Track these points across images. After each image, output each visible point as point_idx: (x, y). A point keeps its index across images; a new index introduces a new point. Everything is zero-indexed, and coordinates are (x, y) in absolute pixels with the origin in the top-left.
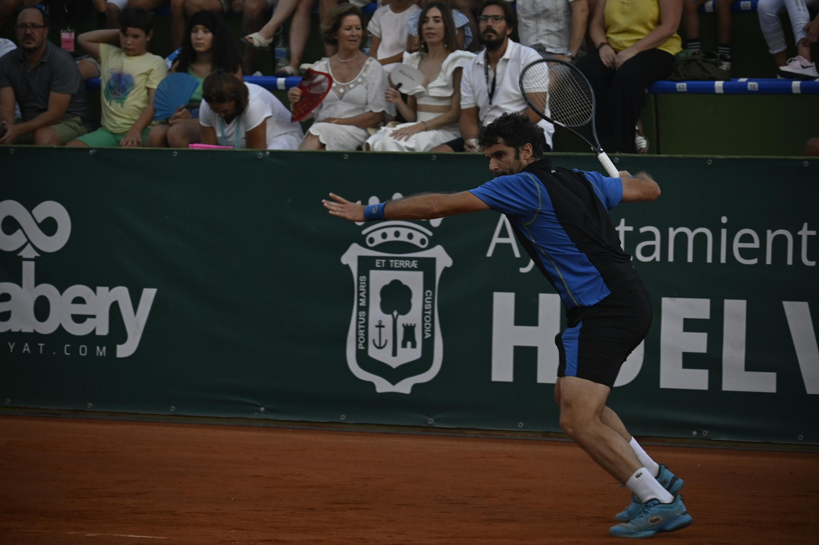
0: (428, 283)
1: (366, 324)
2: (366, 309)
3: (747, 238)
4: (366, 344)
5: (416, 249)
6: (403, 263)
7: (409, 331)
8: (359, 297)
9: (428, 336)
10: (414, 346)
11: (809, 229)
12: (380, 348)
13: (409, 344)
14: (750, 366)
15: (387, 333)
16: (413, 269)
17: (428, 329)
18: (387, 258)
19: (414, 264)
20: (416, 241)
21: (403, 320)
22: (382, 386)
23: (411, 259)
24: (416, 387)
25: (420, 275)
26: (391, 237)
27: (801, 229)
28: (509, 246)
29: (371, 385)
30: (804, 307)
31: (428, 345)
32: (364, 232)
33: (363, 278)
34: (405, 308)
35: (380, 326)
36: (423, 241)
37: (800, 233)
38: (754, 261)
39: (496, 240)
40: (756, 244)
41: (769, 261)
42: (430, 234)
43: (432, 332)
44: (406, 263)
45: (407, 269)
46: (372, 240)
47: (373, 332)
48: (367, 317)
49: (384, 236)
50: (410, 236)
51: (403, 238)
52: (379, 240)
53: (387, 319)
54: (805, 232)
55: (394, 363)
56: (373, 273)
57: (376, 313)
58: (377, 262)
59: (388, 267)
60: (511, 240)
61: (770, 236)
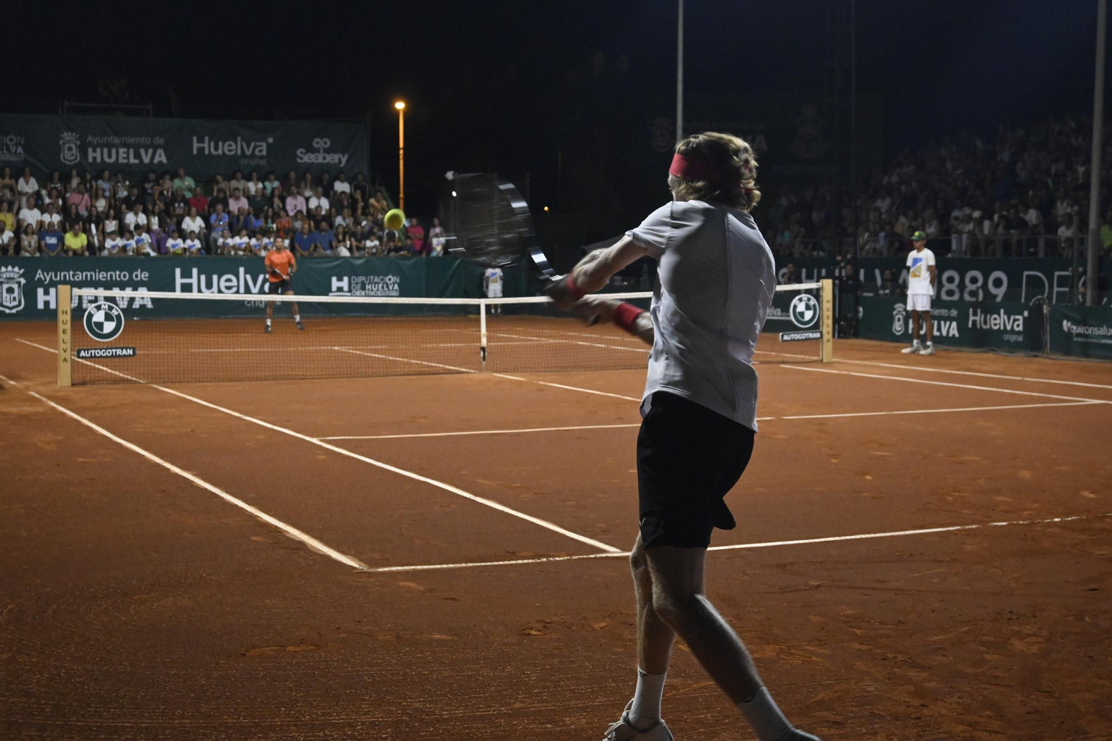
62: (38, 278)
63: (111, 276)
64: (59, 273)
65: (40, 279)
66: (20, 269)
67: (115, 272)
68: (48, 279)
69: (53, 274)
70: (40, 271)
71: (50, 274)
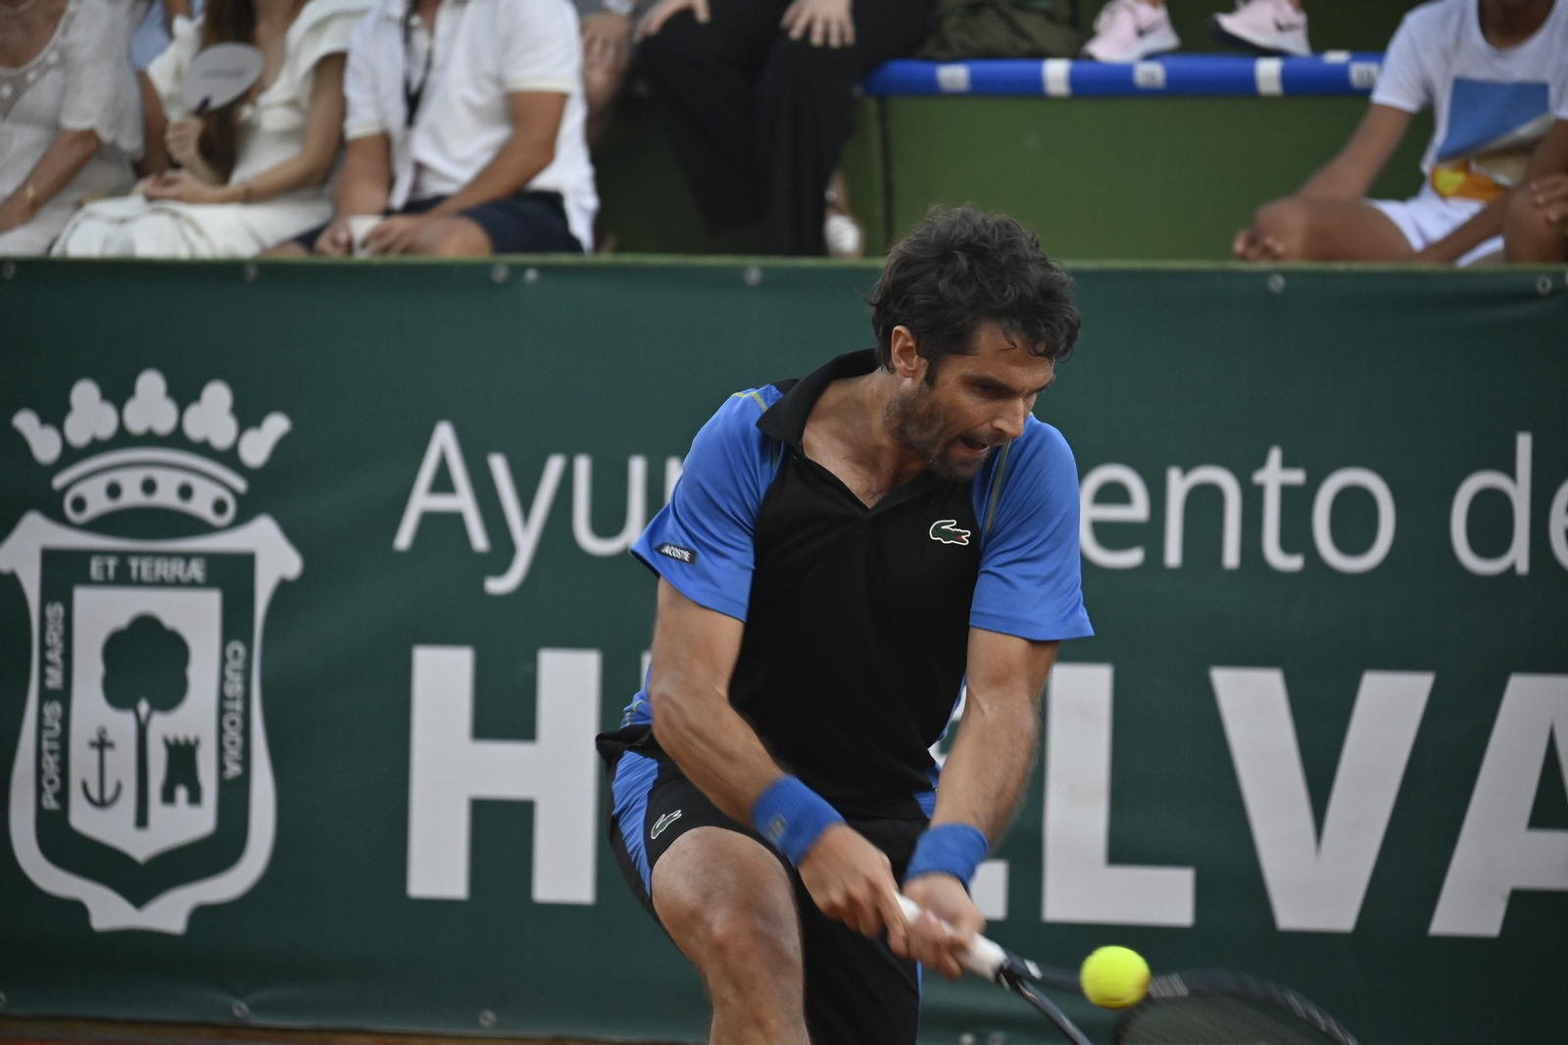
0: (235, 623)
1: (64, 739)
2: (64, 696)
3: (1111, 493)
4: (63, 796)
5: (199, 527)
6: (163, 568)
7: (182, 757)
8: (44, 663)
9: (234, 770)
10: (195, 798)
11: (1287, 463)
12: (102, 804)
13: (182, 793)
14: (1123, 850)
15: (122, 764)
16: (193, 584)
17: (233, 753)
18: (123, 556)
19: (196, 570)
20: (201, 505)
21: (165, 726)
22: (108, 910)
23: (187, 557)
24: (201, 915)
25: (211, 601)
26: (132, 496)
27: (1261, 462)
28: (456, 519)
29: (78, 910)
30: (1269, 684)
31: (234, 796)
32: (59, 482)
33: (56, 610)
34: (171, 693)
35: (102, 744)
36: (220, 507)
37: (1259, 477)
38: (1133, 557)
39: (422, 500)
40: (1138, 510)
41: (1173, 556)
42: (240, 485)
43: (246, 761)
44: (176, 568)
45: (177, 584)
46: (79, 504)
47: (82, 761)
48: (65, 721)
49: (114, 491)
50: (186, 492)
51: (166, 496)
52: (98, 503)
53: (121, 725)
54: (1274, 475)
55: (141, 846)
56: (82, 596)
57: (90, 707)
58: (95, 566)
59: (123, 578)
60: (463, 501)
61: (1178, 485)
62: (428, 519)
63: (1204, 504)
64: (637, 467)
65: (442, 528)
66: (247, 416)
67: (1245, 469)
68: (526, 539)
69: (583, 466)
70: (444, 437)
71: (555, 466)
